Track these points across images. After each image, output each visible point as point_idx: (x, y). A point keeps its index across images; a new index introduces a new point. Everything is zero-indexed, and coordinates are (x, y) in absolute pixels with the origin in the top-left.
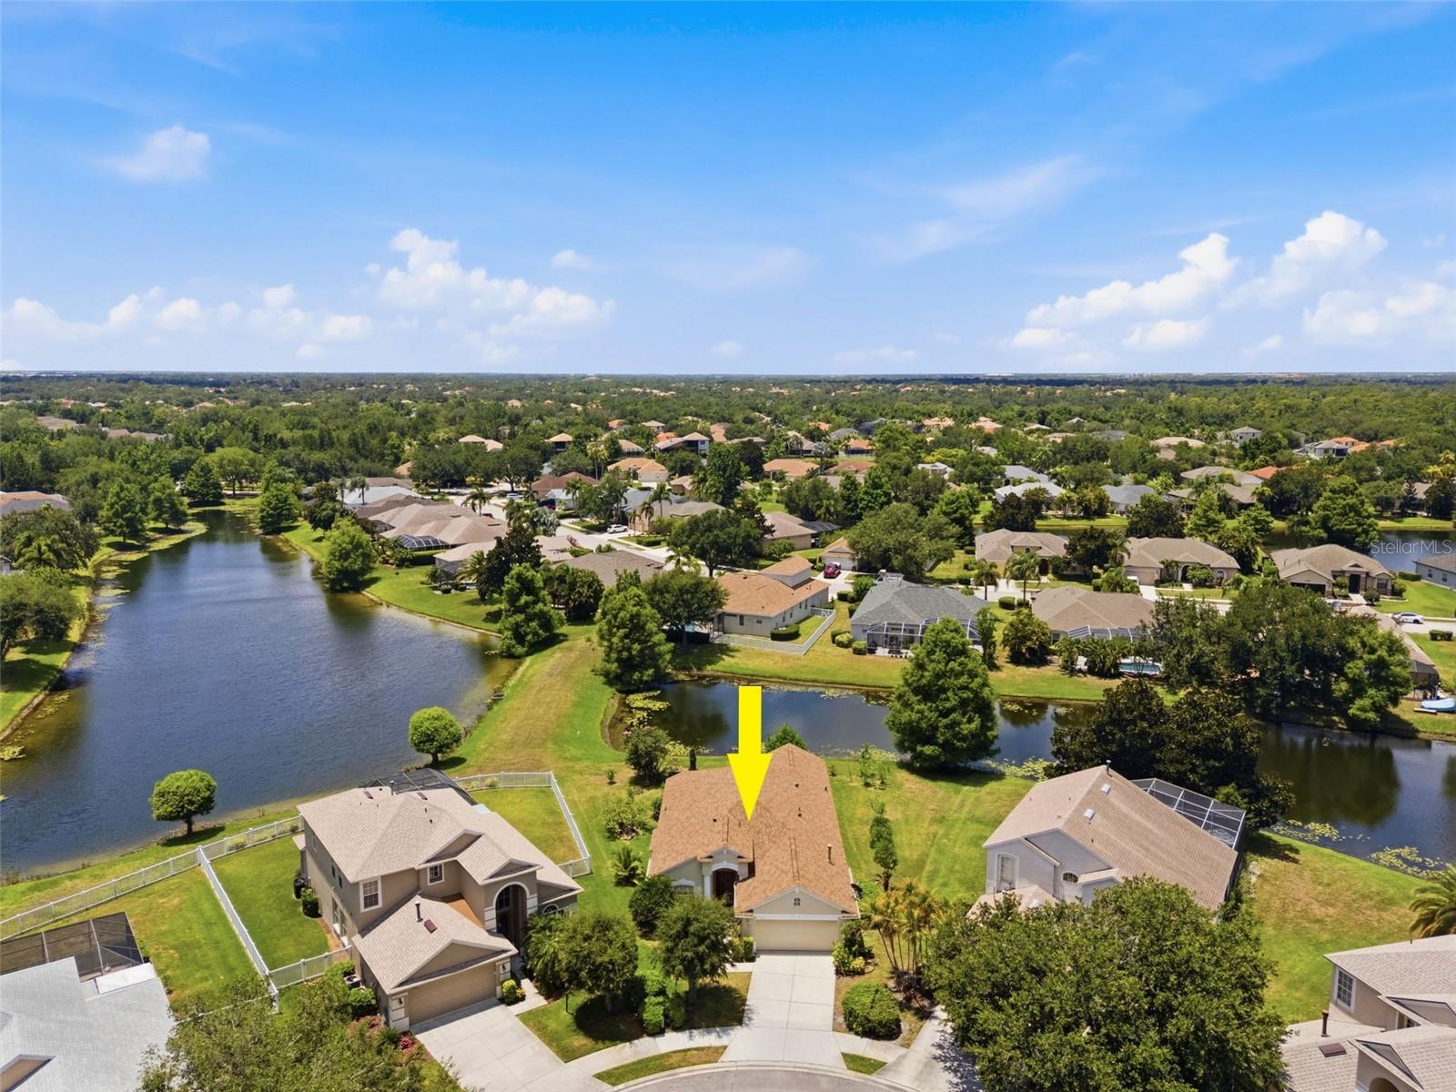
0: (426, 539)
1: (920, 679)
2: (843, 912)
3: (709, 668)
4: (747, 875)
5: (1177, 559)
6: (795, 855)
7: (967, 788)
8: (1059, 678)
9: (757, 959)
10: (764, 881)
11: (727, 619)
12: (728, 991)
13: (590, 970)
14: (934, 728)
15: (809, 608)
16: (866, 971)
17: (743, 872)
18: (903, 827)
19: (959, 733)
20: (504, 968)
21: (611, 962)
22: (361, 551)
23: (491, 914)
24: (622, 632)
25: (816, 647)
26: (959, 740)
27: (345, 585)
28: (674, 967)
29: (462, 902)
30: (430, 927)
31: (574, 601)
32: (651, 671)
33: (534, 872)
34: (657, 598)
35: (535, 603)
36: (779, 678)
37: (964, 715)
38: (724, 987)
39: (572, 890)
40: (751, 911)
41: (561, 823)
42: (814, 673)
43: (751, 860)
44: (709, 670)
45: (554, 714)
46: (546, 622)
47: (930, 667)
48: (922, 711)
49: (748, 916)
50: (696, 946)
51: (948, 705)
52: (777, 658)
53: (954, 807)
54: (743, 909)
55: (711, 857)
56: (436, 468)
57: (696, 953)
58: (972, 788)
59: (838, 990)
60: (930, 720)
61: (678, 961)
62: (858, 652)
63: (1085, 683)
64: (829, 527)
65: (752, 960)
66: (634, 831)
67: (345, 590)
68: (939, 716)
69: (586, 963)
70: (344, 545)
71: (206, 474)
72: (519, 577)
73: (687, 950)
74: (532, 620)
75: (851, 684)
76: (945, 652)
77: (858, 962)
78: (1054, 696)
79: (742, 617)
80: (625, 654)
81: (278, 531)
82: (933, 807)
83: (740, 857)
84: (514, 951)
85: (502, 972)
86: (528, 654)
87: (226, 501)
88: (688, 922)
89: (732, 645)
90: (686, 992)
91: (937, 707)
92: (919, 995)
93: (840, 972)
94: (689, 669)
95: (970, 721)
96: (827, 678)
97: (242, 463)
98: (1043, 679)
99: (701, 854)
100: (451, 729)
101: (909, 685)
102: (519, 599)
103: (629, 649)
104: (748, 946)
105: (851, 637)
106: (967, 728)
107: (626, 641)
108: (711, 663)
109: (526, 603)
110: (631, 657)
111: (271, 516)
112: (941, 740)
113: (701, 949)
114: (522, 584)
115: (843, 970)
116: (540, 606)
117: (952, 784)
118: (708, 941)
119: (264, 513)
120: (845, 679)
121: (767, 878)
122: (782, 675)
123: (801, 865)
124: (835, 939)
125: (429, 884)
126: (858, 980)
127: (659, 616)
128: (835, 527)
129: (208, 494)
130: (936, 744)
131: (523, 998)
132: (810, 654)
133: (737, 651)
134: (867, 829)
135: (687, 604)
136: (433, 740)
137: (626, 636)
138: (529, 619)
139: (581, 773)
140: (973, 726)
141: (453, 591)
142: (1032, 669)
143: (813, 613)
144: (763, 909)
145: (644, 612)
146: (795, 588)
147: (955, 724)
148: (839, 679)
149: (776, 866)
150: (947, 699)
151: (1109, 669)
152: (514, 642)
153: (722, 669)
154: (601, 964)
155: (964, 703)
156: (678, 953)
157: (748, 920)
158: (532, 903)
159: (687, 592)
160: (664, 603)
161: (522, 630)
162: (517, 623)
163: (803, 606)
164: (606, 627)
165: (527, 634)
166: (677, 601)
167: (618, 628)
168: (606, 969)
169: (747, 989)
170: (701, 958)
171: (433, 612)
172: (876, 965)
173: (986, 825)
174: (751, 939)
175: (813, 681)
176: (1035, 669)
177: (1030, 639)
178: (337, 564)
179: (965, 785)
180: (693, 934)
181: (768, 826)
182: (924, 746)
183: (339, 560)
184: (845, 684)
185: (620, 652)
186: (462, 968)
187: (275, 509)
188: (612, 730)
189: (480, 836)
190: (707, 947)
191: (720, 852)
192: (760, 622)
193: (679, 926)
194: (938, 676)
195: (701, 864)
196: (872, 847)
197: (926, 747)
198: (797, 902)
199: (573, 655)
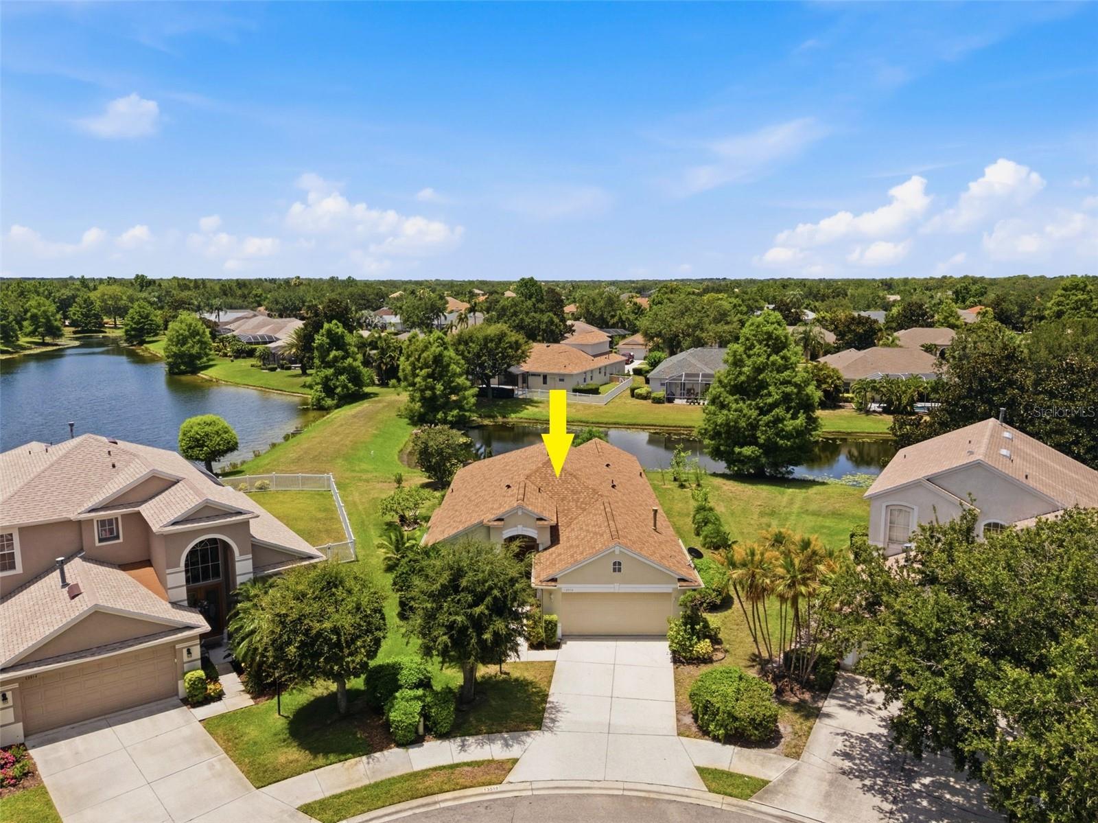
0: (262, 337)
1: (738, 376)
2: (681, 580)
3: (513, 415)
4: (549, 543)
5: (937, 343)
6: (610, 517)
7: (791, 490)
8: (856, 417)
9: (564, 646)
10: (571, 546)
11: (530, 379)
12: (522, 685)
13: (303, 644)
14: (754, 426)
15: (608, 375)
16: (715, 658)
17: (544, 539)
18: (730, 520)
19: (783, 430)
20: (189, 652)
21: (335, 630)
22: (198, 337)
23: (177, 578)
24: (424, 372)
25: (617, 400)
26: (782, 438)
27: (182, 367)
28: (434, 640)
29: (148, 571)
30: (74, 593)
31: (386, 364)
32: (455, 412)
33: (246, 524)
34: (461, 347)
35: (344, 358)
36: (581, 422)
37: (788, 410)
38: (516, 680)
39: (311, 557)
40: (554, 580)
41: (332, 518)
42: (615, 417)
43: (553, 522)
44: (513, 418)
45: (351, 441)
46: (356, 379)
47: (749, 362)
48: (742, 410)
49: (550, 586)
50: (470, 606)
51: (770, 400)
52: (578, 407)
53: (784, 504)
54: (544, 576)
55: (500, 520)
56: (287, 302)
57: (470, 617)
58: (797, 491)
59: (677, 682)
60: (750, 418)
61: (441, 631)
62: (658, 401)
63: (882, 420)
64: (621, 332)
65: (556, 646)
66: (418, 523)
67: (183, 373)
68: (759, 415)
69: (296, 632)
70: (181, 332)
71: (88, 307)
72: (329, 333)
73: (457, 614)
74: (341, 374)
75: (652, 425)
76: (767, 345)
77: (704, 646)
78: (855, 430)
79: (545, 377)
80: (428, 393)
81: (142, 343)
82: (759, 503)
83: (541, 519)
84: (206, 627)
85: (186, 658)
86: (338, 406)
87: (107, 330)
88: (458, 573)
89: (535, 398)
90: (461, 687)
91: (757, 404)
92: (796, 687)
93: (678, 659)
94: (494, 417)
95: (794, 417)
96: (627, 421)
97: (122, 299)
98: (841, 418)
99: (488, 517)
100: (225, 436)
101: (724, 387)
102: (329, 354)
103: (433, 388)
104: (551, 627)
105: (650, 390)
106: (790, 425)
107: (429, 380)
108: (515, 412)
109: (335, 357)
110: (434, 397)
111: (134, 329)
112: (761, 441)
113: (477, 610)
114: (331, 339)
115: (682, 657)
116: (350, 360)
117: (774, 487)
118: (489, 599)
119: (128, 328)
120: (646, 422)
121: (575, 543)
122: (584, 419)
123: (620, 526)
124: (670, 617)
125: (97, 544)
126: (704, 669)
127: (462, 362)
128: (627, 332)
129: (90, 323)
130: (756, 443)
131: (219, 696)
132: (611, 404)
133: (541, 402)
134: (689, 520)
135: (491, 353)
136: (202, 446)
137: (429, 376)
138: (339, 372)
139: (367, 481)
140: (798, 422)
141: (279, 370)
142: (827, 411)
143: (611, 380)
144: (571, 577)
145: (446, 353)
146: (595, 356)
147: (778, 420)
148: (640, 421)
149: (588, 531)
150: (769, 394)
151: (905, 407)
152: (323, 395)
153: (525, 416)
154: (319, 634)
155: (786, 398)
156: (443, 618)
157: (550, 593)
158: (243, 567)
159: (492, 341)
160: (469, 353)
161: (331, 384)
162: (326, 377)
163: (603, 371)
164: (410, 368)
165: (336, 387)
166: (481, 350)
167: (421, 369)
168: (327, 641)
169: (550, 682)
170: (478, 624)
171: (258, 383)
172: (727, 651)
173: (824, 517)
174: (554, 617)
175: (615, 424)
176: (831, 411)
177: (826, 383)
178: (174, 349)
179: (789, 488)
180: (466, 589)
181: (574, 492)
182: (741, 447)
183: (177, 345)
184: (646, 425)
185: (422, 391)
186: (114, 649)
187: (138, 323)
188: (411, 457)
189: (178, 481)
190: (487, 608)
191: (513, 513)
192: (562, 380)
193: (445, 578)
194: (759, 370)
195: (489, 528)
196: (698, 534)
197: (746, 448)
198: (617, 567)
199: (381, 405)
